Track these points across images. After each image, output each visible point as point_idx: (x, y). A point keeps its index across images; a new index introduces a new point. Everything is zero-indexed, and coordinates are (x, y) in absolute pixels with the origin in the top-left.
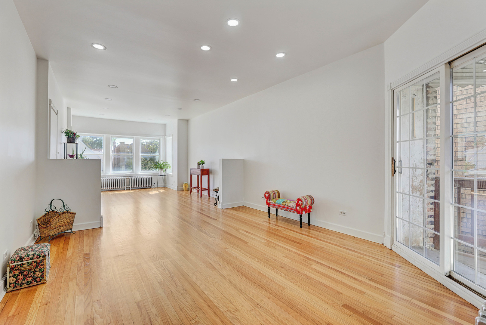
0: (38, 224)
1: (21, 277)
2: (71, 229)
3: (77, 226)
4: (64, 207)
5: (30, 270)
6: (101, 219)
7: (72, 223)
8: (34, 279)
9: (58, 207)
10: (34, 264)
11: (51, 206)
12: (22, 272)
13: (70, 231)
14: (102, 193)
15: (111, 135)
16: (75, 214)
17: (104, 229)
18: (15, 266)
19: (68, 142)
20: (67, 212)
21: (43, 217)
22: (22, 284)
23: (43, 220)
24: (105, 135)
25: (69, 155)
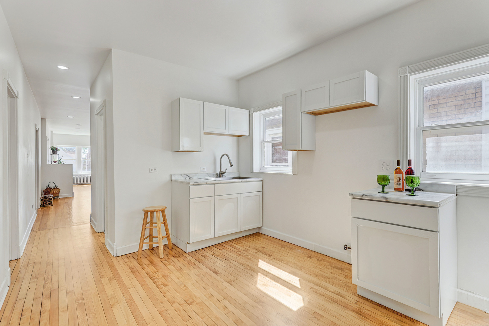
0: (44, 192)
1: (45, 203)
2: (58, 196)
3: (61, 195)
4: (55, 185)
5: (48, 201)
6: (73, 193)
7: (59, 193)
8: (49, 204)
9: (52, 186)
10: (49, 199)
11: (49, 185)
12: (45, 201)
13: (58, 197)
14: (73, 186)
15: (81, 146)
16: (60, 189)
17: (74, 197)
18: (43, 199)
19: (53, 154)
20: (57, 188)
21: (46, 190)
22: (45, 205)
23: (46, 191)
24: (77, 146)
25: (54, 161)
